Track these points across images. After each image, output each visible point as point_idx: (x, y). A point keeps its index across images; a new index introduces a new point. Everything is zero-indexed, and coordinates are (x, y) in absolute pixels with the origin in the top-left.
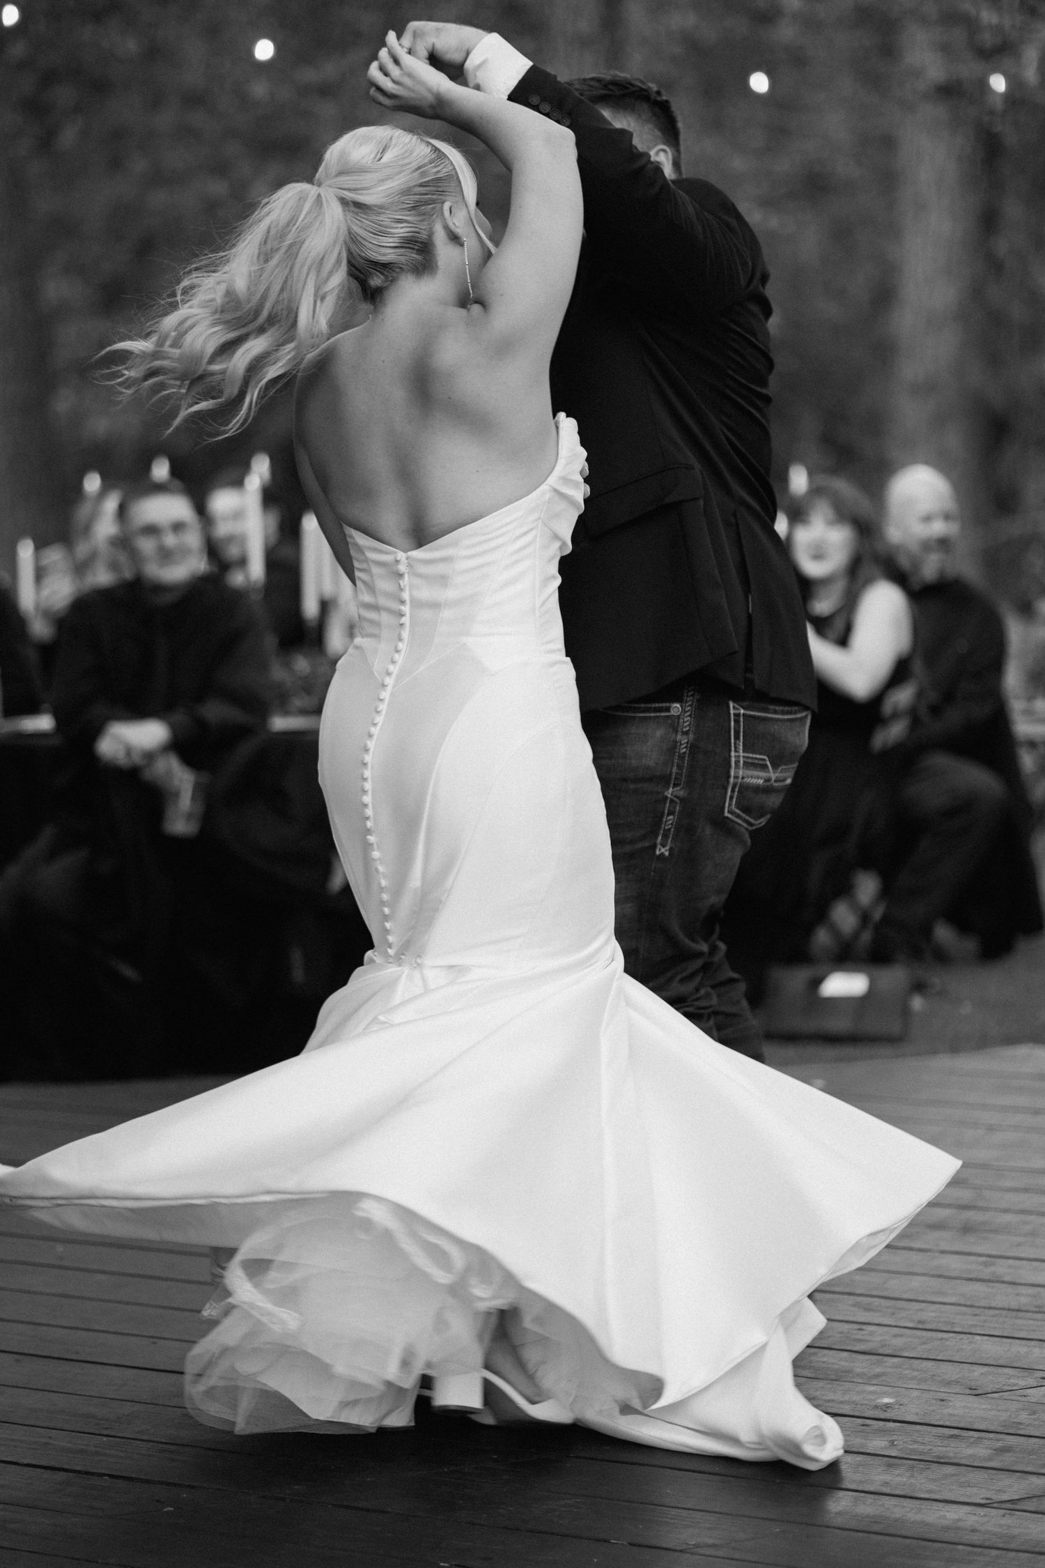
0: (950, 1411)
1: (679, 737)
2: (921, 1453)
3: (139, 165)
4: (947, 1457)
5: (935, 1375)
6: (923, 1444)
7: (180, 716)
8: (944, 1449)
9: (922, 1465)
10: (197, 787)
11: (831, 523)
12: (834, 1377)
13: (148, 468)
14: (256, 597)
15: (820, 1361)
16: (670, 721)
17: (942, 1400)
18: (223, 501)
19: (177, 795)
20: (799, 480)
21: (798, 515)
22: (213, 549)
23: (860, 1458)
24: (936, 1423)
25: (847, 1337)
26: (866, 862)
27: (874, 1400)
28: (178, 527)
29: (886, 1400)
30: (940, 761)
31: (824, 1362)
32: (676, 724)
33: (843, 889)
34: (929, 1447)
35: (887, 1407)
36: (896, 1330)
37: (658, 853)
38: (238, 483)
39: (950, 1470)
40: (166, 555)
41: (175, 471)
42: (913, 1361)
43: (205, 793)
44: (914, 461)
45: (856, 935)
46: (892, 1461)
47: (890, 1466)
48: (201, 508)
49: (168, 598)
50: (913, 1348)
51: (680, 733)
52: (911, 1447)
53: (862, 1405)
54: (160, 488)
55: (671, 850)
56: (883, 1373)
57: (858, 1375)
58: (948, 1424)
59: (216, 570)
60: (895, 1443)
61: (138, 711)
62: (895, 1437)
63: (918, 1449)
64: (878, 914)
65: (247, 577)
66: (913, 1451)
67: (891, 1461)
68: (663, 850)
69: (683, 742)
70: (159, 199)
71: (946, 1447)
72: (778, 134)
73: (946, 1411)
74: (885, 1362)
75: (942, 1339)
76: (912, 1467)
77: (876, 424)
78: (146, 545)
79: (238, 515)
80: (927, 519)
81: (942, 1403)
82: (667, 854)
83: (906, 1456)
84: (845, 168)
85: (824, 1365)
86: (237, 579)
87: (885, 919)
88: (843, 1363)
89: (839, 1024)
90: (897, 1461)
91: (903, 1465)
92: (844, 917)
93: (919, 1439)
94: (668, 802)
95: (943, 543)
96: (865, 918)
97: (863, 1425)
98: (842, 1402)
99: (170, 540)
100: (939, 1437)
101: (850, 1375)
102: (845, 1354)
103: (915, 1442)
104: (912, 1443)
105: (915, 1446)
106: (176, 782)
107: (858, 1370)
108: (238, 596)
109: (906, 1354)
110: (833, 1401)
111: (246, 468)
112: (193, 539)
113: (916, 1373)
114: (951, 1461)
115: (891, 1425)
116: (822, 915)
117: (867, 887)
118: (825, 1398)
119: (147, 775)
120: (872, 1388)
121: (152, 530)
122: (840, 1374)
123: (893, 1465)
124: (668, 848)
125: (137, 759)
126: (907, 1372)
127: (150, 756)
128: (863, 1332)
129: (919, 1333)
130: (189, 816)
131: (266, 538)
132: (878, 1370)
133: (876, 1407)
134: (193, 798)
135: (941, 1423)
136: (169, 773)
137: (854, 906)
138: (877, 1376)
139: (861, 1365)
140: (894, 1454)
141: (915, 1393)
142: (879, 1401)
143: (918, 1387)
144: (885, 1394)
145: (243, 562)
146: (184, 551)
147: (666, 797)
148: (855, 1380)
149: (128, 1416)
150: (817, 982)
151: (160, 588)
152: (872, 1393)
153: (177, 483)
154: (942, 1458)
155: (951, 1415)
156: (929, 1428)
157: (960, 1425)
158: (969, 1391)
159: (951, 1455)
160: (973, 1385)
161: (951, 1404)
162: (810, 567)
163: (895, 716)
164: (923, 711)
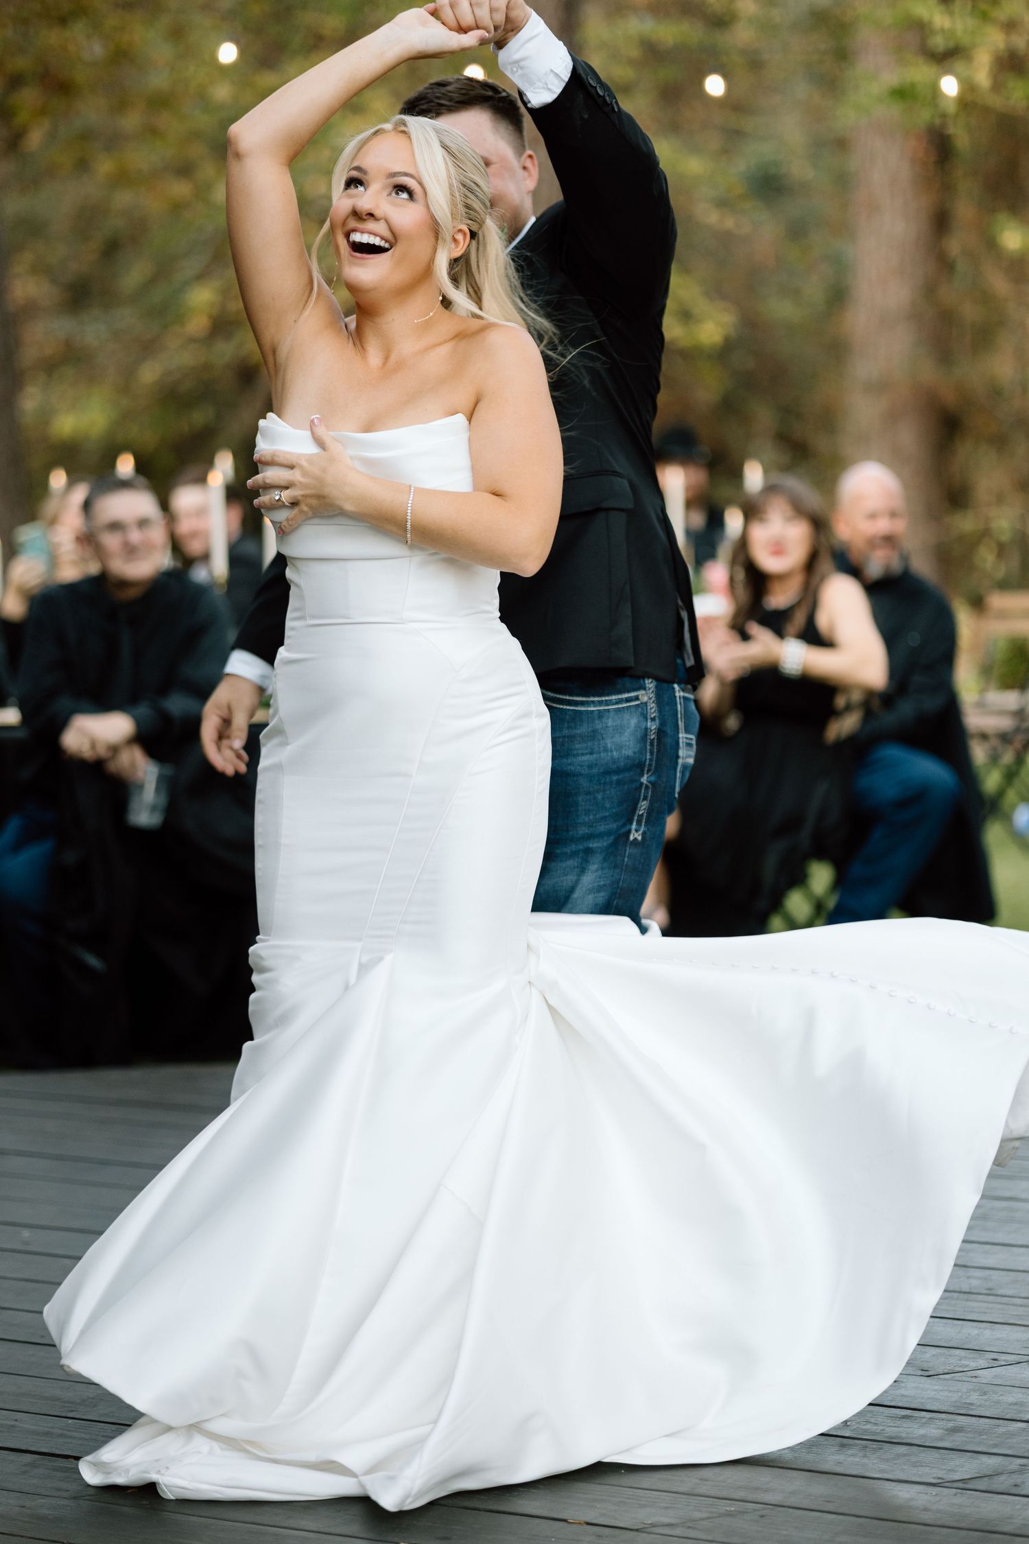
0: (902, 1392)
1: (649, 724)
2: (875, 1433)
3: (105, 166)
4: (899, 1438)
6: (876, 1424)
7: (143, 710)
8: (896, 1429)
9: (875, 1445)
10: (161, 779)
11: (788, 520)
13: (113, 465)
14: (219, 592)
16: (640, 710)
18: (186, 498)
19: (141, 787)
20: (754, 477)
21: (752, 512)
22: (176, 546)
24: (888, 1404)
26: (820, 853)
28: (143, 523)
30: (893, 753)
32: (645, 712)
33: (798, 879)
34: (881, 1428)
38: (202, 480)
39: (903, 1449)
40: (131, 551)
41: (141, 468)
43: (169, 786)
44: (867, 457)
46: (845, 1441)
47: (843, 1446)
48: (165, 505)
49: (132, 593)
51: (649, 721)
52: (864, 1427)
54: (125, 485)
55: (644, 834)
58: (900, 1404)
59: (179, 565)
60: (848, 1424)
61: (102, 704)
63: (870, 1429)
64: (833, 903)
65: (210, 572)
66: (866, 1431)
68: (636, 835)
69: (652, 728)
70: (124, 199)
71: (898, 1427)
72: (734, 137)
73: (898, 1392)
76: (865, 1447)
77: (829, 420)
78: (111, 541)
79: (202, 512)
80: (873, 516)
82: (640, 838)
83: (859, 1437)
84: (799, 169)
86: (200, 575)
87: (840, 908)
90: (850, 1442)
91: (856, 1445)
92: (798, 906)
93: (873, 1420)
94: (643, 788)
95: (889, 540)
96: (820, 907)
99: (135, 536)
100: (891, 1417)
103: (868, 1422)
104: (865, 1423)
105: (868, 1426)
106: (140, 774)
108: (201, 591)
111: (210, 463)
112: (158, 534)
114: (904, 1441)
116: (779, 903)
117: (821, 876)
119: (112, 767)
121: (116, 526)
123: (846, 1445)
124: (640, 832)
125: (102, 752)
127: (114, 749)
130: (153, 808)
131: (229, 534)
134: (157, 789)
135: (892, 1404)
136: (133, 765)
137: (809, 895)
140: (847, 1435)
145: (206, 557)
146: (149, 547)
147: (642, 784)
149: (93, 1398)
151: (123, 584)
153: (142, 480)
154: (895, 1438)
155: (903, 1395)
156: (881, 1409)
157: (912, 1406)
158: (920, 1373)
159: (904, 1435)
160: (925, 1366)
161: (903, 1385)
162: (769, 563)
163: (848, 708)
164: (876, 703)
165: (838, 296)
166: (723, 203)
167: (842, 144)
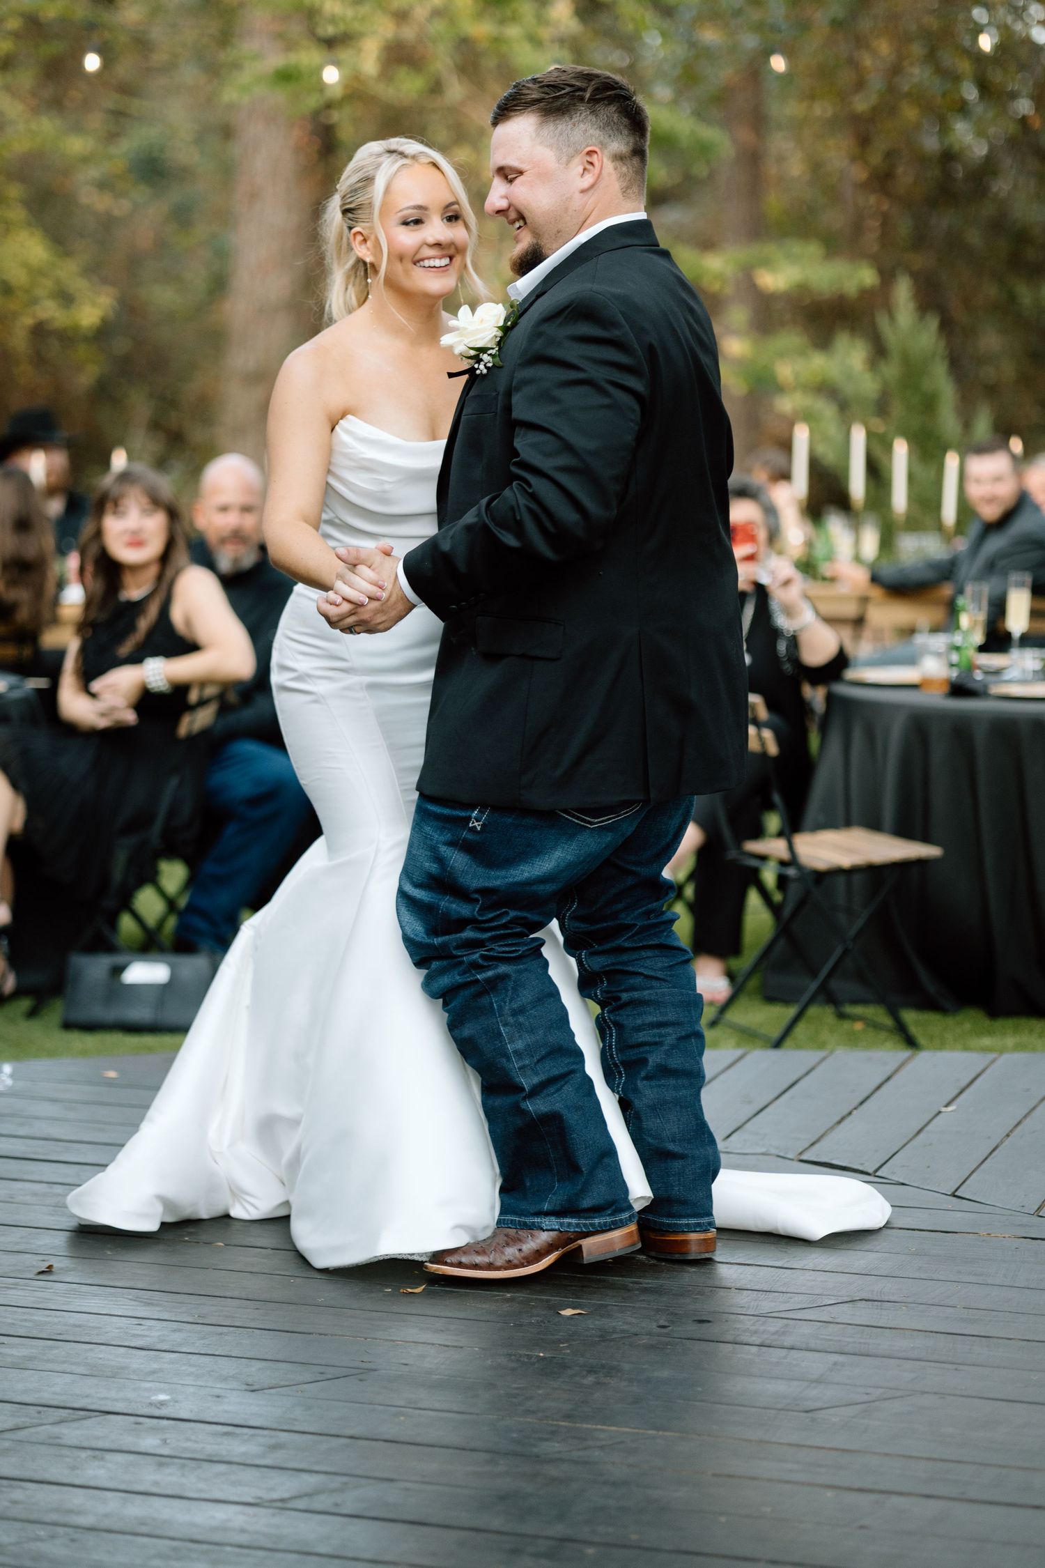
0: (226, 1407)
2: (193, 1451)
4: (219, 1455)
5: (212, 1371)
6: (196, 1442)
8: (216, 1446)
9: (193, 1464)
11: (145, 512)
12: (109, 1374)
15: (97, 1358)
17: (218, 1397)
23: (131, 1457)
25: (126, 1333)
26: (171, 851)
27: (149, 1397)
29: (162, 1397)
30: (248, 748)
31: (101, 1359)
33: (150, 877)
34: (202, 1445)
35: (162, 1404)
36: (175, 1325)
37: (471, 825)
39: (222, 1468)
42: (190, 1356)
45: (161, 922)
46: (163, 1460)
47: (161, 1465)
50: (193, 1343)
52: (183, 1445)
53: (136, 1402)
56: (160, 1369)
57: (134, 1371)
58: (222, 1421)
60: (168, 1441)
62: (167, 1436)
63: (190, 1447)
64: (183, 902)
66: (185, 1449)
67: (161, 1459)
68: (476, 824)
71: (217, 1444)
72: (120, 119)
73: (221, 1408)
74: (162, 1358)
75: (221, 1334)
76: (183, 1466)
77: (205, 410)
80: (226, 509)
81: (217, 1399)
82: (479, 828)
83: (177, 1455)
85: (100, 1361)
87: (190, 908)
88: (120, 1359)
89: (140, 1013)
90: (168, 1460)
91: (175, 1464)
92: (149, 903)
93: (193, 1438)
96: (171, 904)
97: (137, 1423)
98: (116, 1400)
100: (211, 1433)
101: (126, 1372)
102: (122, 1350)
103: (188, 1440)
104: (184, 1441)
105: (189, 1444)
107: (135, 1366)
109: (183, 1350)
110: (107, 1399)
113: (193, 1369)
114: (222, 1459)
115: (165, 1422)
116: (125, 903)
117: (173, 875)
118: (98, 1395)
120: (148, 1385)
122: (116, 1370)
123: (164, 1464)
126: (184, 1368)
128: (142, 1327)
129: (199, 1327)
132: (155, 1366)
133: (151, 1404)
135: (215, 1420)
137: (162, 893)
138: (154, 1372)
139: (138, 1361)
140: (165, 1453)
141: (192, 1390)
142: (153, 1398)
143: (194, 1383)
144: (162, 1391)
148: (132, 1377)
150: (118, 970)
152: (149, 1390)
154: (215, 1455)
155: (226, 1411)
156: (203, 1426)
157: (235, 1422)
158: (245, 1387)
159: (224, 1453)
160: (250, 1380)
161: (226, 1400)
162: (124, 553)
163: (202, 703)
164: (232, 697)
165: (219, 285)
166: (103, 185)
167: (227, 132)
